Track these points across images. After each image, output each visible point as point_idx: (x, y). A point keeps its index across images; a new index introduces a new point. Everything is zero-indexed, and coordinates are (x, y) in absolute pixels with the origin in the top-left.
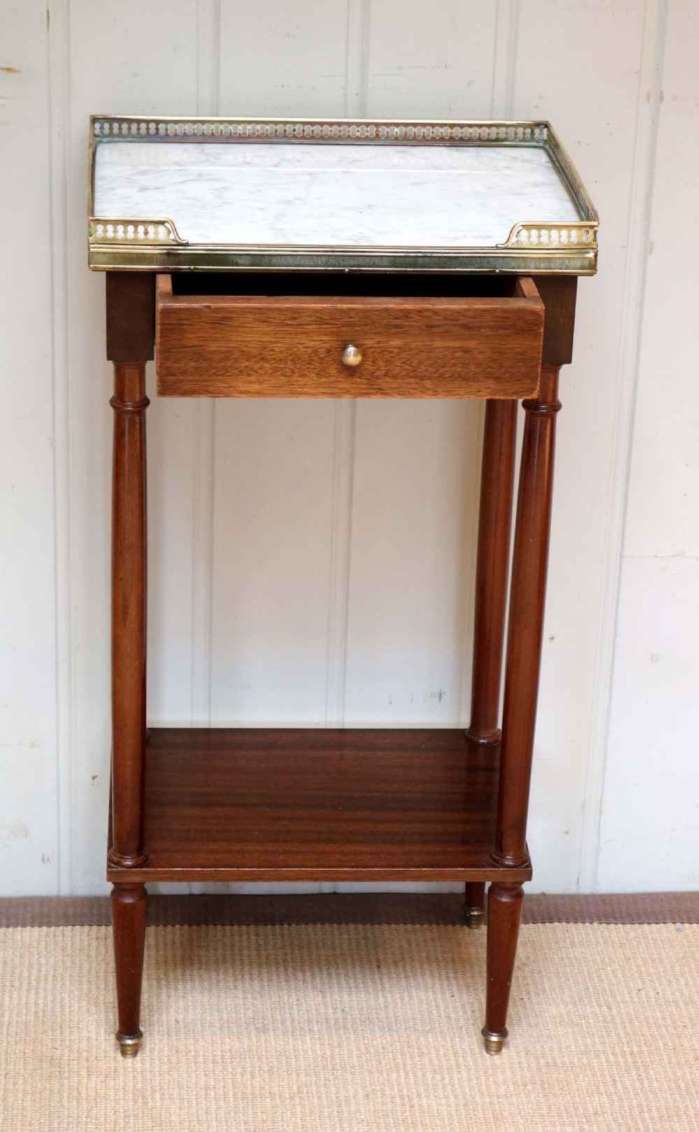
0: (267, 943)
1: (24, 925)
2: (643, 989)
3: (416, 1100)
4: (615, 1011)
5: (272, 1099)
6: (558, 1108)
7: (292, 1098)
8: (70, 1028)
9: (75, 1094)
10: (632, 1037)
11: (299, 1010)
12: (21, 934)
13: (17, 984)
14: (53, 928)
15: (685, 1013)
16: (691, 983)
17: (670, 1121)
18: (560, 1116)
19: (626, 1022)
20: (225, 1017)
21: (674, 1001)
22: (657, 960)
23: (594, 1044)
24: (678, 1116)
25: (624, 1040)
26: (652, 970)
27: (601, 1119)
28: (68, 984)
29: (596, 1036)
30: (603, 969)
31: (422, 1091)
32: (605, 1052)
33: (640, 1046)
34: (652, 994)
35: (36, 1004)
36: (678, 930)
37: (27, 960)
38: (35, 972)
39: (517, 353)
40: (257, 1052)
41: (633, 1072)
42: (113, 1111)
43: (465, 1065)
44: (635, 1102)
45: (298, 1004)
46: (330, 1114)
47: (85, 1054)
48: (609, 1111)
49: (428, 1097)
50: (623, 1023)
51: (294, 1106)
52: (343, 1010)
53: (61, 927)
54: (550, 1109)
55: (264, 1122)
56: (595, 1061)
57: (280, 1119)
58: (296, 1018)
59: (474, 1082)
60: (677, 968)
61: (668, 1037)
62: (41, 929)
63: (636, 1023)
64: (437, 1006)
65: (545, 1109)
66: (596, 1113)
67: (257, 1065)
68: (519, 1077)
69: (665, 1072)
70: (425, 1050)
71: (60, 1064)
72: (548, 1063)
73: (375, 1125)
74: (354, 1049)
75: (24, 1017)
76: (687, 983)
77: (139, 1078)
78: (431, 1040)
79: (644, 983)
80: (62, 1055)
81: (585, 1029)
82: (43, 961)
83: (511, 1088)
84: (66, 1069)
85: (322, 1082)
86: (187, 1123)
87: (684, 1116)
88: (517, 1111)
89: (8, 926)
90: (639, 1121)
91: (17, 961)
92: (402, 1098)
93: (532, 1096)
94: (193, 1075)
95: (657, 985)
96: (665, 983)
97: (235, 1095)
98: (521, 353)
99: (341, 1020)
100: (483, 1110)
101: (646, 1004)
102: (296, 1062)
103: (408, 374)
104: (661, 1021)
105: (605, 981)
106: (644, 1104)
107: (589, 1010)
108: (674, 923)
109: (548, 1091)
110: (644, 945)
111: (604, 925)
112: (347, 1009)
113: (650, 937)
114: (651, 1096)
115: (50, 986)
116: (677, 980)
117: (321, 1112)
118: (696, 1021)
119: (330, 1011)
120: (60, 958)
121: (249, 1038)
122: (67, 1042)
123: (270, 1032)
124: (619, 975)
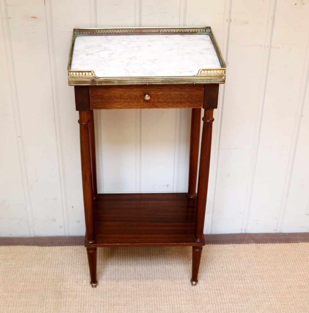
2: (223, 267)
3: (159, 306)
4: (215, 274)
5: (119, 306)
7: (124, 305)
8: (65, 281)
9: (65, 304)
10: (220, 284)
11: (128, 275)
12: (54, 249)
13: (52, 266)
14: (63, 247)
15: (235, 275)
16: (237, 265)
19: (218, 278)
20: (108, 277)
21: (232, 271)
22: (228, 257)
23: (209, 287)
24: (232, 312)
26: (226, 260)
28: (65, 266)
29: (210, 283)
30: (213, 260)
31: (160, 303)
32: (212, 289)
33: (222, 287)
34: (226, 268)
35: (57, 273)
36: (234, 246)
37: (55, 257)
38: (57, 262)
39: (197, 95)
41: (220, 296)
42: (75, 310)
43: (173, 294)
45: (128, 273)
47: (69, 290)
49: (162, 305)
50: (217, 279)
51: (125, 308)
52: (140, 275)
54: (196, 309)
56: (209, 292)
58: (127, 277)
59: (175, 299)
60: (233, 260)
62: (60, 247)
63: (221, 279)
64: (166, 273)
67: (115, 294)
68: (188, 298)
69: (229, 296)
70: (162, 289)
71: (61, 293)
72: (196, 293)
74: (142, 288)
75: (53, 277)
77: (83, 298)
78: (164, 285)
79: (224, 265)
80: (62, 290)
81: (207, 281)
82: (59, 258)
83: (185, 302)
84: (63, 295)
89: (51, 246)
91: (53, 258)
92: (155, 305)
93: (191, 304)
94: (98, 297)
95: (227, 265)
96: (230, 265)
97: (109, 304)
98: (198, 95)
99: (139, 278)
100: (177, 309)
101: (224, 272)
102: (126, 293)
103: (164, 102)
104: (228, 278)
105: (213, 264)
106: (222, 307)
107: (208, 274)
108: (233, 244)
109: (195, 303)
110: (224, 252)
111: (213, 245)
112: (141, 274)
113: (226, 249)
114: (224, 304)
115: (61, 266)
116: (233, 264)
117: (132, 310)
118: (238, 278)
119: (137, 275)
120: (64, 257)
121: (114, 284)
122: (64, 286)
123: (120, 282)
124: (217, 262)
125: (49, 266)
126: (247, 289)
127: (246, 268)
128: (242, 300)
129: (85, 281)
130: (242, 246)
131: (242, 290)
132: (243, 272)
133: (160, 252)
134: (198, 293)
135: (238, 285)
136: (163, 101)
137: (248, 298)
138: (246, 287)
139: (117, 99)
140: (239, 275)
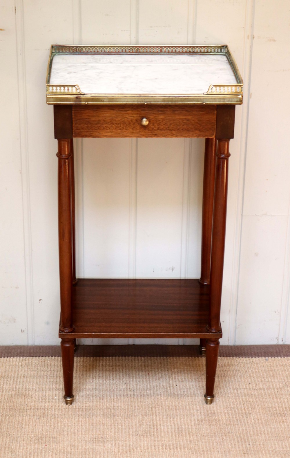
0: (106, 364)
1: (14, 357)
2: (251, 383)
3: (159, 427)
4: (239, 392)
5: (103, 426)
6: (214, 430)
7: (111, 425)
8: (28, 397)
9: (28, 423)
10: (245, 402)
11: (117, 391)
12: (13, 360)
13: (9, 380)
14: (25, 358)
15: (267, 393)
16: (270, 381)
17: (258, 436)
18: (214, 433)
19: (244, 396)
20: (88, 393)
21: (263, 388)
22: (257, 372)
23: (230, 405)
24: (261, 434)
25: (242, 404)
26: (255, 376)
27: (231, 435)
28: (28, 379)
29: (231, 402)
30: (236, 375)
31: (161, 423)
32: (234, 408)
33: (248, 406)
34: (254, 385)
35: (16, 387)
36: (266, 360)
37: (14, 370)
38: (16, 375)
39: (207, 121)
40: (99, 407)
41: (245, 416)
42: (42, 430)
43: (179, 413)
44: (244, 428)
45: (116, 388)
46: (125, 432)
47: (33, 407)
48: (234, 432)
49: (164, 425)
50: (242, 396)
51: (111, 428)
53: (28, 357)
54: (211, 430)
55: (99, 435)
56: (230, 412)
57: (106, 434)
58: (115, 393)
59: (182, 419)
60: (265, 375)
61: (259, 402)
62: (20, 358)
63: (247, 397)
64: (170, 389)
65: (209, 430)
66: (229, 432)
67: (99, 412)
68: (200, 418)
69: (257, 416)
70: (164, 407)
71: (23, 411)
72: (211, 412)
73: (142, 436)
74: (137, 406)
75: (11, 392)
76: (268, 381)
77: (53, 417)
78: (167, 403)
79: (251, 381)
80: (24, 408)
81: (227, 399)
82: (20, 370)
83: (197, 422)
84: (25, 413)
85: (123, 419)
86: (70, 435)
87: (263, 434)
88: (198, 431)
89: (8, 357)
90: (246, 436)
91: (10, 370)
92: (154, 426)
93: (205, 425)
94: (74, 416)
95: (257, 382)
96: (260, 381)
97: (89, 424)
98: (209, 121)
99: (132, 395)
100: (185, 431)
101: (252, 389)
102: (114, 411)
104: (257, 396)
105: (236, 380)
106: (248, 429)
107: (229, 391)
108: (265, 357)
109: (211, 423)
110: (253, 366)
111: (238, 358)
112: (135, 390)
113: (255, 362)
114: (251, 426)
115: (22, 380)
116: (265, 380)
117: (122, 431)
118: (271, 396)
119: (129, 391)
120: (27, 369)
121: (96, 402)
122: (27, 403)
123: (105, 399)
124: (242, 378)
125: (6, 379)
126: (283, 409)
127: (283, 385)
128: (276, 422)
129: (56, 398)
130: (278, 360)
131: (276, 410)
132: (279, 390)
133: (161, 365)
134: (214, 412)
135: (271, 404)
136: (165, 128)
137: (284, 418)
138: (282, 406)
139: (106, 124)
140: (273, 393)
